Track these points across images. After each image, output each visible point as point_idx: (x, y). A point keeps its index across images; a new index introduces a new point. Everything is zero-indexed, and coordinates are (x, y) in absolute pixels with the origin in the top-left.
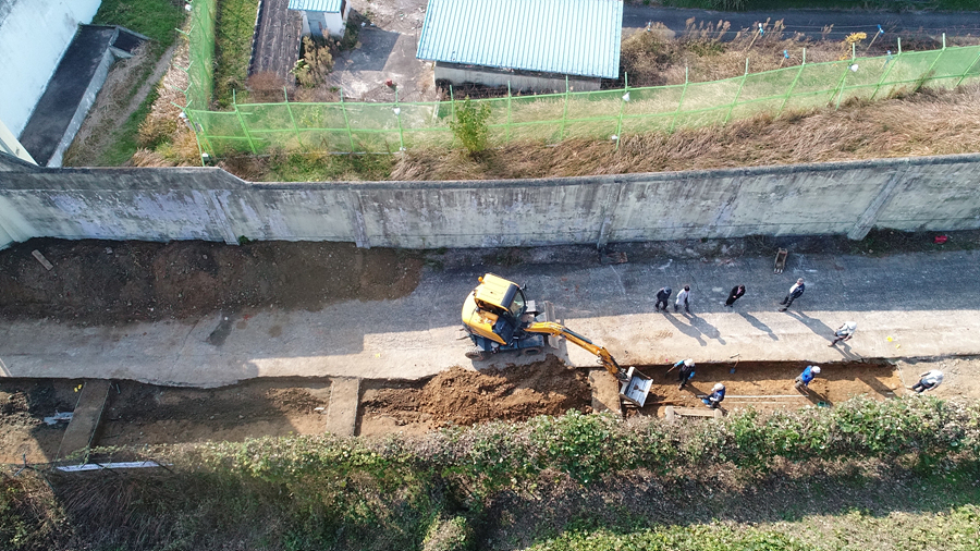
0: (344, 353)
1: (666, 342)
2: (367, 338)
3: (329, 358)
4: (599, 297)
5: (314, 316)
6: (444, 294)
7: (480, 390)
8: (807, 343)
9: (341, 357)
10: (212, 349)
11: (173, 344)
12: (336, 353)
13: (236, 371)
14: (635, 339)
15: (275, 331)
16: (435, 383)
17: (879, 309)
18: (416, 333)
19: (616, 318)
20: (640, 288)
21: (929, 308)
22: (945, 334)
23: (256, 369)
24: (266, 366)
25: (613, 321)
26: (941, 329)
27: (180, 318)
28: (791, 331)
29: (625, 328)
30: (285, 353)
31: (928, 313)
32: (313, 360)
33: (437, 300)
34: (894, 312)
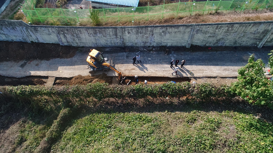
0: (53, 71)
1: (133, 71)
2: (59, 67)
3: (49, 72)
4: (119, 60)
5: (47, 62)
6: (81, 57)
7: (84, 80)
8: (169, 73)
9: (52, 71)
10: (20, 68)
11: (12, 67)
12: (51, 71)
13: (25, 74)
14: (125, 70)
15: (37, 65)
16: (74, 79)
17: (189, 65)
18: (72, 67)
19: (122, 65)
20: (130, 58)
21: (202, 65)
22: (205, 71)
23: (30, 73)
24: (33, 73)
25: (121, 65)
26: (204, 70)
27: (14, 61)
28: (165, 69)
29: (124, 67)
30: (38, 70)
31: (202, 66)
32: (45, 72)
33: (78, 59)
34: (193, 66)
